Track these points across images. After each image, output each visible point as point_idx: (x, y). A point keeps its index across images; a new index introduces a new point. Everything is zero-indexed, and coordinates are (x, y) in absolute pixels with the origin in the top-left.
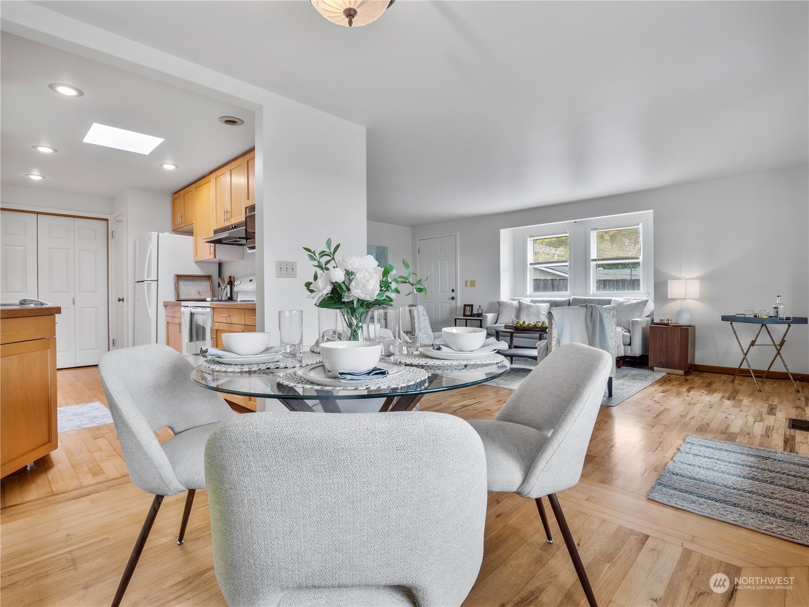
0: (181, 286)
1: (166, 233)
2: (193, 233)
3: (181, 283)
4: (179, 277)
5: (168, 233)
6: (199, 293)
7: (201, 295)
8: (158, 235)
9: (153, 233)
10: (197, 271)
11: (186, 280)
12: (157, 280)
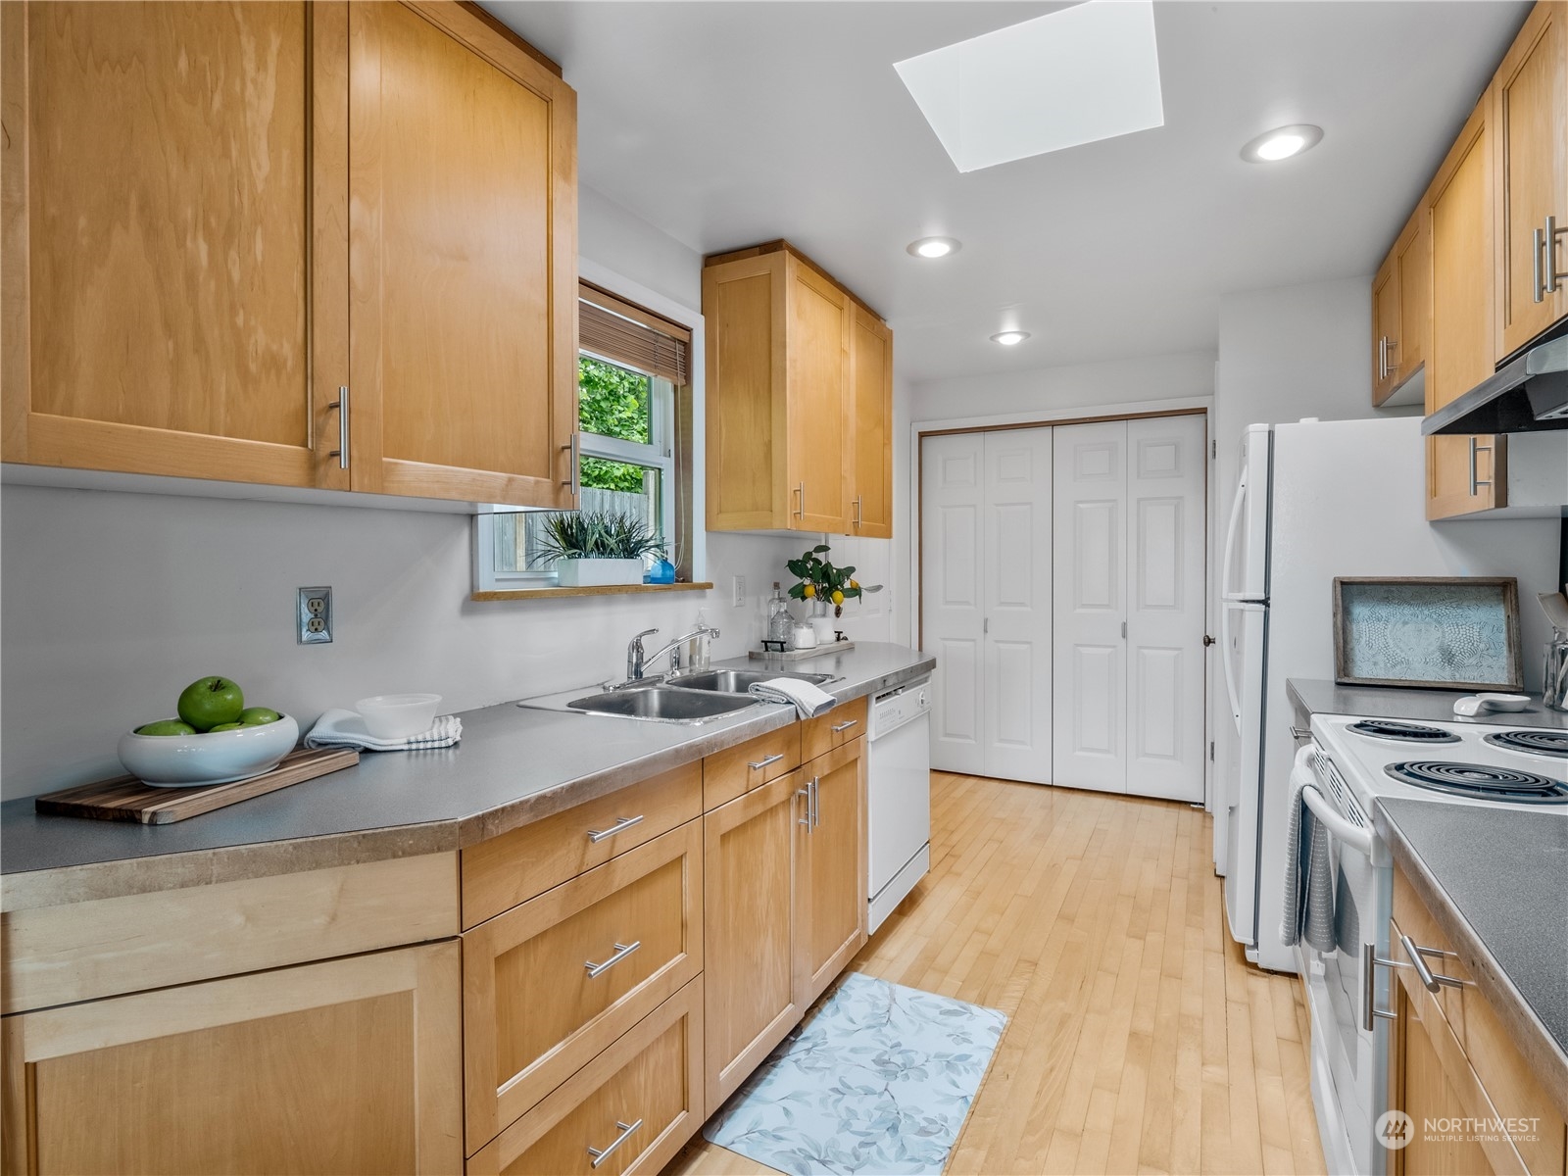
0: (1363, 626)
1: (1303, 421)
2: (1423, 405)
3: (1360, 611)
4: (1350, 592)
5: (1313, 421)
6: (1448, 657)
7: (1460, 666)
8: (1271, 434)
9: (1252, 427)
10: (1443, 562)
11: (1386, 600)
12: (1266, 602)
